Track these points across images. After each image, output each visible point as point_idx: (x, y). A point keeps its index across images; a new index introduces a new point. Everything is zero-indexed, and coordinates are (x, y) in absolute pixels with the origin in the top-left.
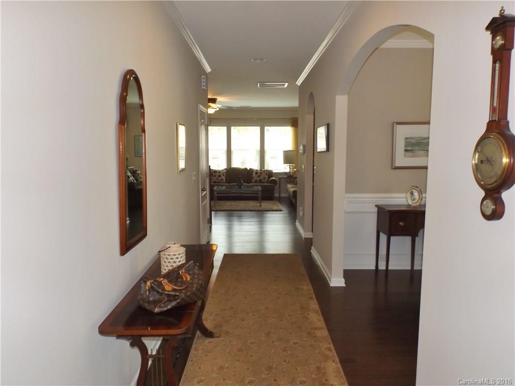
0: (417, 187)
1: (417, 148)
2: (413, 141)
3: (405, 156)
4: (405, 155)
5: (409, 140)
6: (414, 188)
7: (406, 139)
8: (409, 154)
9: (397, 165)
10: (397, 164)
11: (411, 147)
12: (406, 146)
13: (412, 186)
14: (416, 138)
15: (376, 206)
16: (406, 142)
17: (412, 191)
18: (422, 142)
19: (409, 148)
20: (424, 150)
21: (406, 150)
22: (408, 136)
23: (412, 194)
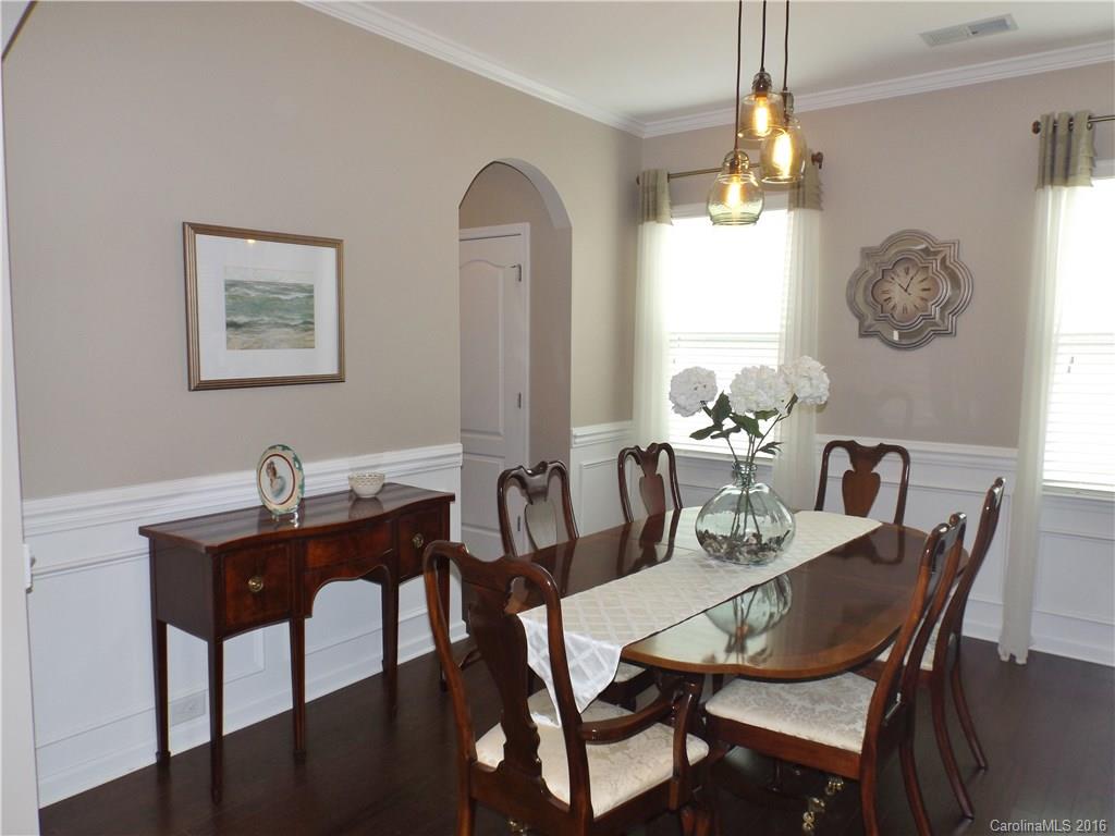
0: (285, 448)
1: (266, 319)
2: (253, 294)
3: (230, 345)
4: (228, 340)
5: (239, 291)
6: (279, 451)
7: (230, 285)
8: (242, 337)
9: (204, 377)
10: (207, 375)
11: (246, 314)
12: (230, 310)
13: (274, 447)
14: (259, 283)
15: (143, 531)
16: (229, 297)
17: (272, 463)
18: (279, 299)
19: (241, 319)
20: (287, 326)
21: (231, 325)
22: (237, 277)
23: (273, 471)
